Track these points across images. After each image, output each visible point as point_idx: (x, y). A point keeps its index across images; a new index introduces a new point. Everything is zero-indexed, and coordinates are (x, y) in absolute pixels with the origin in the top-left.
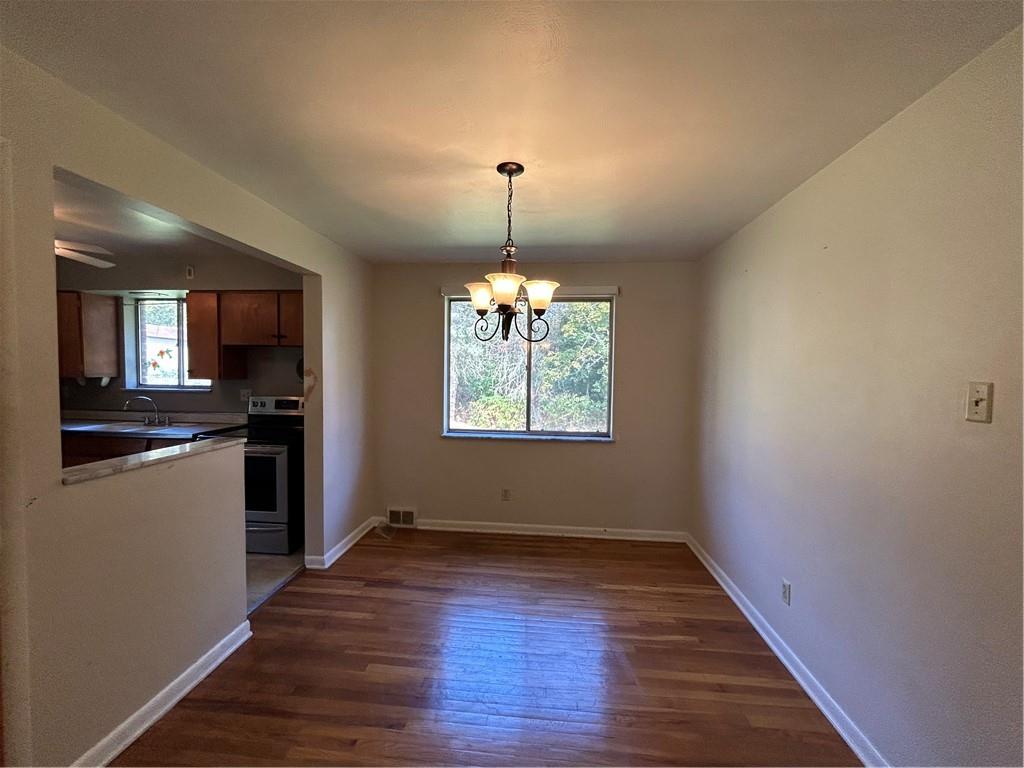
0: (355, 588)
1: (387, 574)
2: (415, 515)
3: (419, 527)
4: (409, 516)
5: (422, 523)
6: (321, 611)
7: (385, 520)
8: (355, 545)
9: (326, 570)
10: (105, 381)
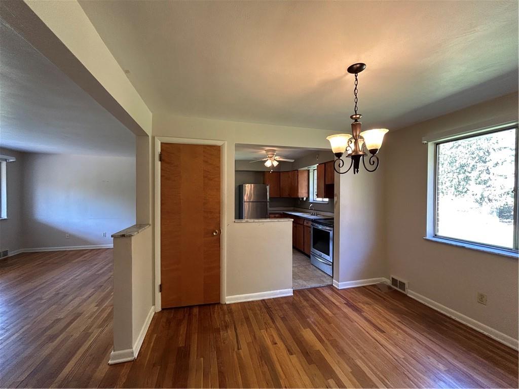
0: (340, 302)
1: (361, 305)
2: (406, 286)
3: (408, 295)
4: (402, 285)
5: (411, 293)
6: (318, 301)
7: (389, 282)
8: (363, 287)
9: (338, 290)
10: (305, 199)
